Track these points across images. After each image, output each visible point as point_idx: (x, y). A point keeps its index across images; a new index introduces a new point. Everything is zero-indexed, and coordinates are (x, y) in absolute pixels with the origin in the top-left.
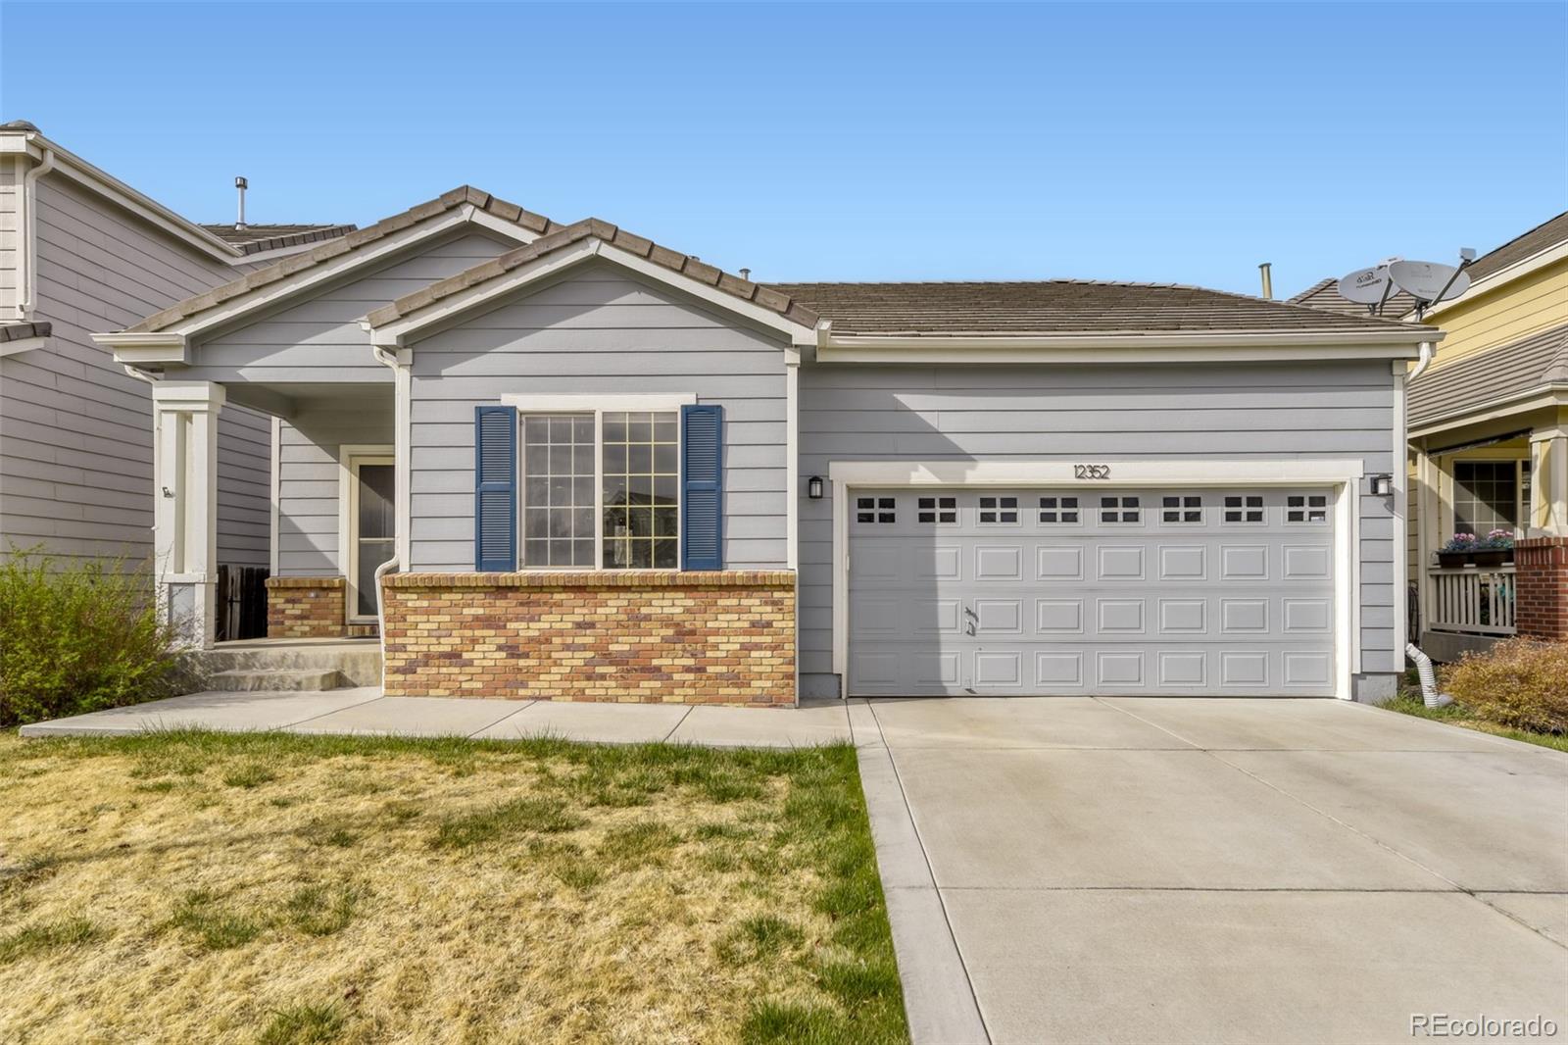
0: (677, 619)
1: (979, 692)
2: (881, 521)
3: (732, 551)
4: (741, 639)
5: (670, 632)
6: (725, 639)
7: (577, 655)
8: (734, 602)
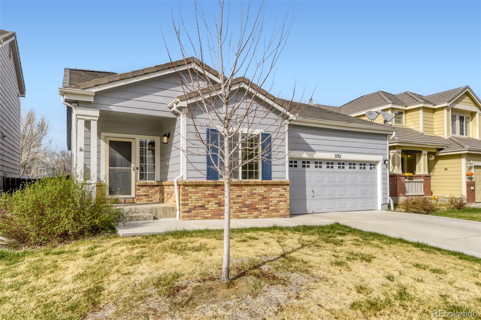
0: (262, 194)
1: (315, 212)
2: (294, 167)
3: (274, 175)
4: (278, 199)
5: (261, 198)
6: (274, 199)
7: (237, 205)
8: (275, 189)
